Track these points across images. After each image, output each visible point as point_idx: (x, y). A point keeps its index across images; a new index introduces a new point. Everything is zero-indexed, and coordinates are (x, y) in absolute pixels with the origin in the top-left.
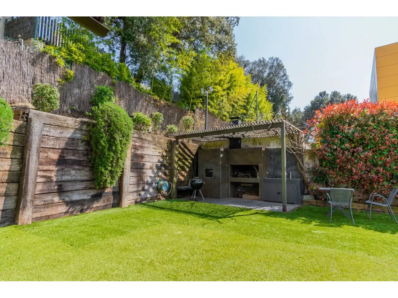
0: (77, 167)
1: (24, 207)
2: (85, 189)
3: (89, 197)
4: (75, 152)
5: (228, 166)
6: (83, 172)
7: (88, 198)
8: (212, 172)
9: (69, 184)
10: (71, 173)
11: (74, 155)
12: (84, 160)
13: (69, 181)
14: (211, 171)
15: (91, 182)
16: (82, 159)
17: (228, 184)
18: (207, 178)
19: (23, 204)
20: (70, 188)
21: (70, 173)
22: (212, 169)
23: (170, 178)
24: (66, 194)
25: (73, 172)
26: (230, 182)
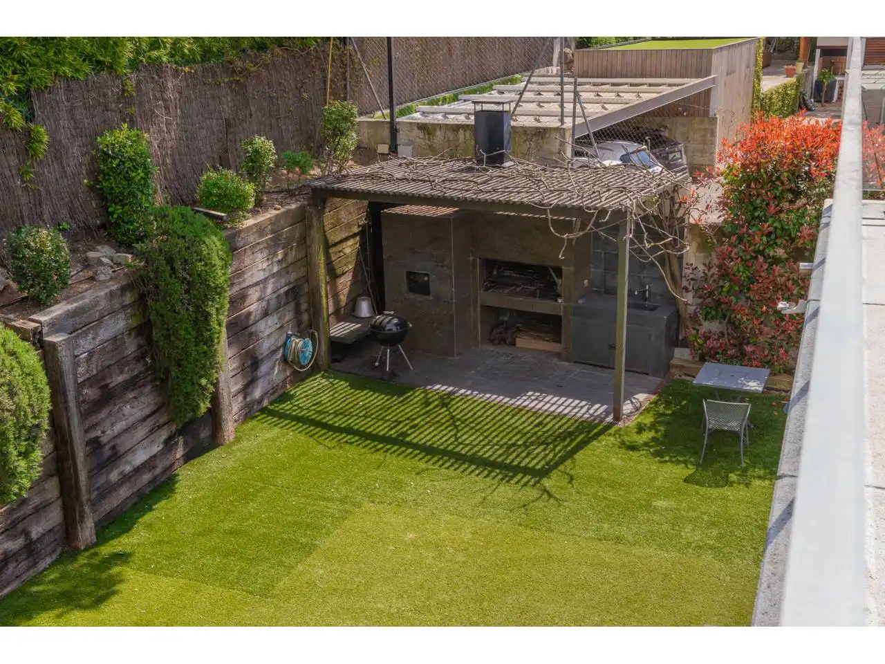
0: (131, 395)
1: (82, 518)
2: (152, 432)
3: (161, 446)
4: (122, 364)
5: (474, 261)
6: (143, 399)
7: (160, 448)
8: (428, 281)
9: (125, 437)
10: (125, 413)
11: (122, 372)
12: (140, 373)
13: (126, 431)
14: (426, 279)
15: (157, 414)
16: (136, 373)
17: (475, 312)
18: (412, 296)
19: (80, 514)
20: (128, 446)
21: (123, 414)
22: (427, 275)
23: (310, 315)
24: (124, 460)
25: (127, 409)
26: (482, 306)
